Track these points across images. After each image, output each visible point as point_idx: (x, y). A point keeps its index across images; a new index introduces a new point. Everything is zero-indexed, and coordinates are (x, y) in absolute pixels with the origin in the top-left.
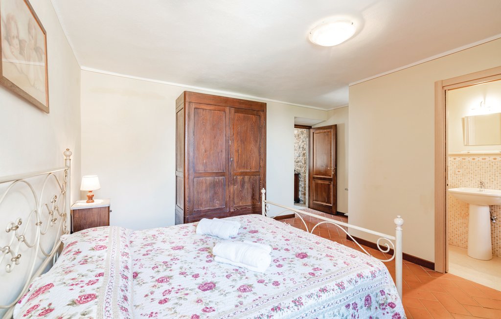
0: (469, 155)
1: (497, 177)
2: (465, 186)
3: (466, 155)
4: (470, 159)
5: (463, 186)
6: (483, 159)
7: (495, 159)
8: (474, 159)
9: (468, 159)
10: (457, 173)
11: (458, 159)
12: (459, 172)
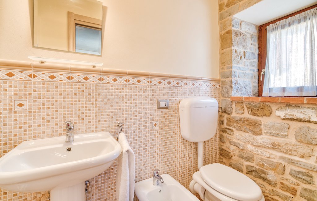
0: (42, 68)
1: (89, 110)
2: (35, 137)
3: (36, 67)
4: (46, 76)
5: (30, 138)
6: (68, 78)
7: (86, 79)
8: (52, 77)
9: (40, 76)
10: (17, 108)
11: (18, 75)
12: (21, 105)
